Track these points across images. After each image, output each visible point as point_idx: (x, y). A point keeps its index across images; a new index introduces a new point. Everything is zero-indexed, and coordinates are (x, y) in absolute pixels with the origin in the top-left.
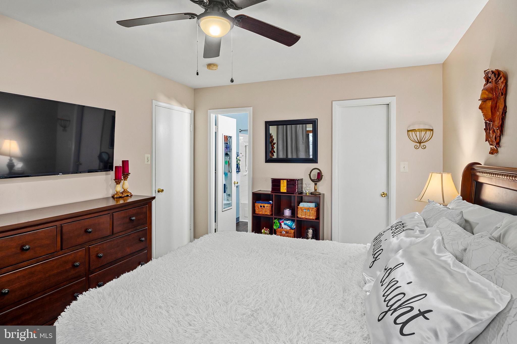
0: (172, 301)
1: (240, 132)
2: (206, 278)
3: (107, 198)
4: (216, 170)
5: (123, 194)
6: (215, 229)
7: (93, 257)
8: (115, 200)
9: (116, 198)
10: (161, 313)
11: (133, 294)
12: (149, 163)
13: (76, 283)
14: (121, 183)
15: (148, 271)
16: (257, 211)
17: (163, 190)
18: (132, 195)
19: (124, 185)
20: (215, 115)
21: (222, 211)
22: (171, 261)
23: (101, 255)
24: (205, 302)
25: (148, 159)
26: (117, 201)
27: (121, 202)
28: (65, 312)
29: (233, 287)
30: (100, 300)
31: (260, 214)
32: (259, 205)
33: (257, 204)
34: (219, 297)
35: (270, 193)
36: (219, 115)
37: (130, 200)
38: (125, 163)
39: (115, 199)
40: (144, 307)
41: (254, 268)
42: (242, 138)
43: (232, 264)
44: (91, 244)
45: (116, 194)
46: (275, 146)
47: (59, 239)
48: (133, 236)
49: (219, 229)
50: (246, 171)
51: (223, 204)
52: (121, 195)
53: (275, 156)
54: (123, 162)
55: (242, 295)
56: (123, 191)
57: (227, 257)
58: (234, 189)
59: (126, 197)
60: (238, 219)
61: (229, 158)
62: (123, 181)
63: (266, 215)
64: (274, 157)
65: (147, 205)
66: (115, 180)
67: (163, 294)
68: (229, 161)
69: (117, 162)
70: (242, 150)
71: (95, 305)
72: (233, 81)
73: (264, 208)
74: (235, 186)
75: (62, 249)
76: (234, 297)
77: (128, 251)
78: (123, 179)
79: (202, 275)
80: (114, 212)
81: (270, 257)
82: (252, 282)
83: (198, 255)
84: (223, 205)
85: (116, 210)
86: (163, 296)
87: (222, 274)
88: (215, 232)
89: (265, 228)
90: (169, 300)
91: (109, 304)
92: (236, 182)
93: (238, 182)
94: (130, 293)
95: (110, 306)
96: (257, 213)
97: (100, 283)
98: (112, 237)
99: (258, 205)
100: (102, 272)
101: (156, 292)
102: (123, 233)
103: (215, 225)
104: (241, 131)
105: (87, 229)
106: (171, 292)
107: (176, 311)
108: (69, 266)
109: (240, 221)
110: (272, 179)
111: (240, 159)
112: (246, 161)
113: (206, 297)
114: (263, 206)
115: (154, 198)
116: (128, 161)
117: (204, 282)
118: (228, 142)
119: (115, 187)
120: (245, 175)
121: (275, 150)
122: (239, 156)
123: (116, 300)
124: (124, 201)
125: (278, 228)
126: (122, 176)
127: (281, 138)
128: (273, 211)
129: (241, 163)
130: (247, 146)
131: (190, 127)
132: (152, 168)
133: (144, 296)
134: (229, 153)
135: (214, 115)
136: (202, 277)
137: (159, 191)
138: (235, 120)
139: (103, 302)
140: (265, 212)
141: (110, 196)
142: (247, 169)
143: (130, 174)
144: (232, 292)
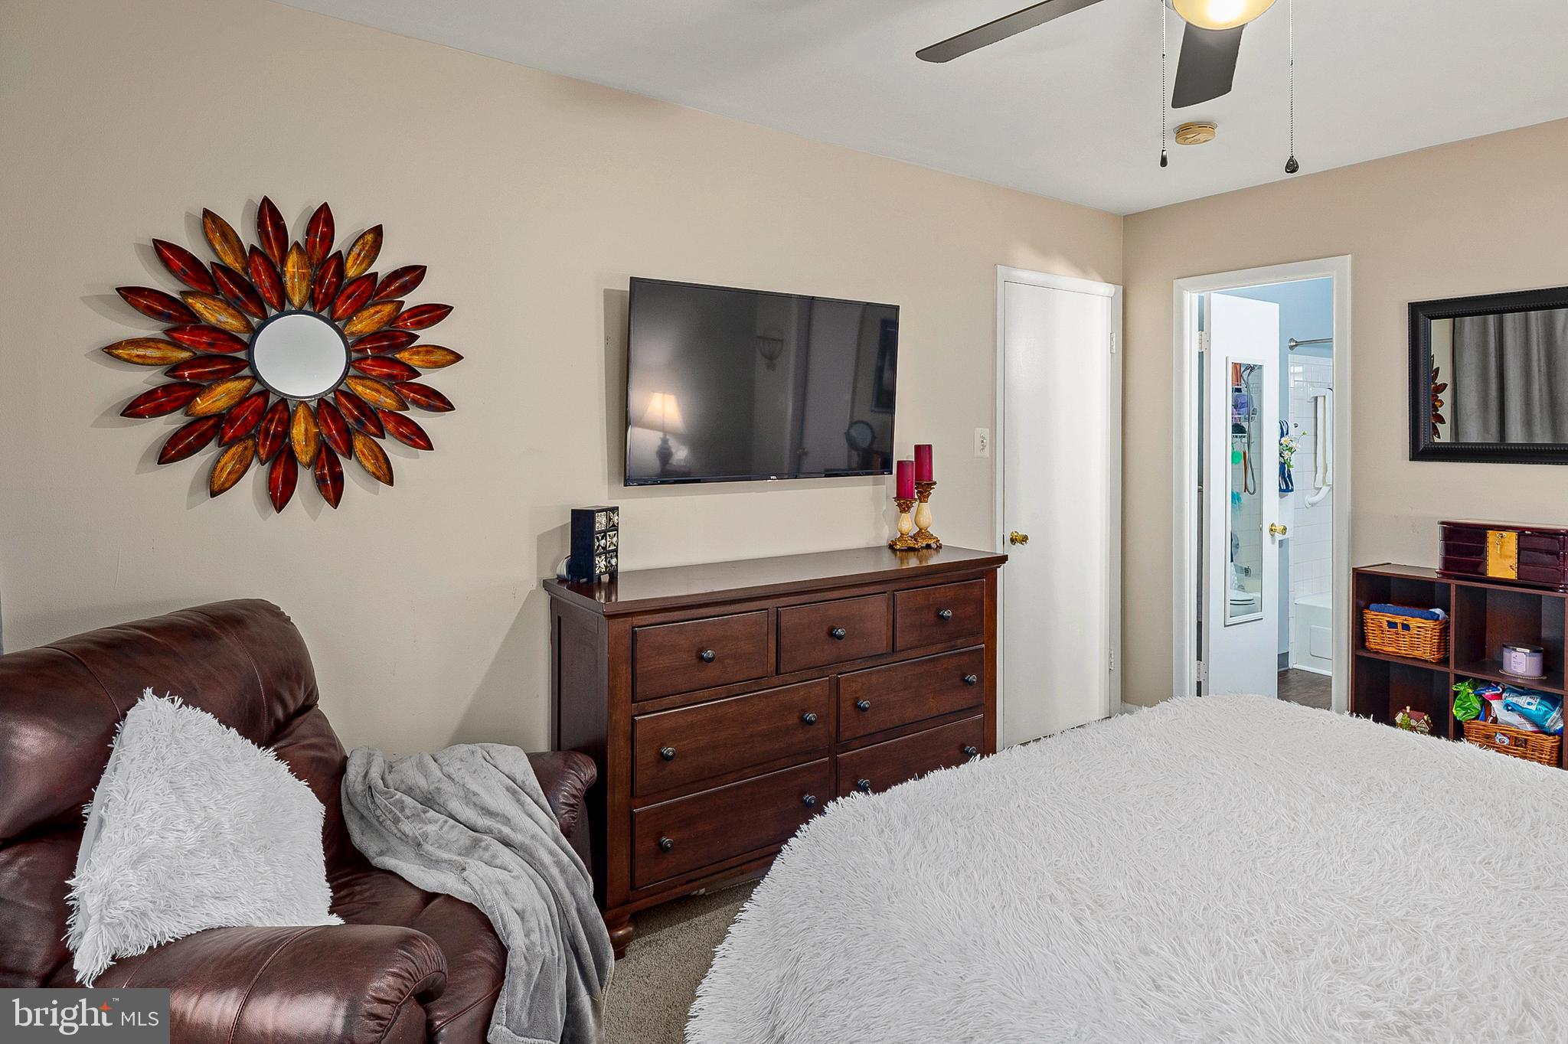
0: (1086, 891)
1: (1291, 347)
2: (1196, 845)
3: (876, 550)
4: (1200, 483)
5: (916, 540)
6: (1199, 684)
7: (846, 707)
8: (896, 555)
9: (900, 550)
10: (1056, 917)
11: (969, 836)
12: (987, 452)
13: (806, 767)
14: (913, 510)
15: (1004, 777)
16: (1374, 641)
17: (1025, 539)
18: (940, 547)
19: (920, 516)
20: (1199, 296)
21: (1225, 626)
22: (1070, 762)
23: (865, 704)
24: (1201, 926)
25: (982, 442)
26: (902, 560)
27: (913, 563)
28: (797, 837)
29: (1305, 902)
30: (883, 831)
31: (1388, 654)
32: (1385, 619)
33: (1373, 613)
34: (1254, 922)
35: (1435, 576)
36: (1212, 294)
37: (935, 560)
38: (923, 453)
39: (898, 553)
40: (1002, 882)
41: (1388, 851)
42: (1299, 369)
43: (1294, 820)
44: (844, 669)
45: (899, 540)
46: (1445, 396)
47: (772, 645)
48: (945, 666)
49: (1213, 684)
50: (1316, 489)
51: (1229, 602)
52: (911, 543)
53: (1445, 435)
54: (918, 448)
55: (1350, 942)
56: (918, 533)
57: (1270, 788)
58: (1270, 550)
59: (925, 551)
60: (1283, 658)
61: (1245, 440)
62: (917, 503)
63: (1415, 659)
64: (1437, 440)
65: (983, 578)
66: (898, 498)
67: (1057, 861)
68: (1245, 453)
69: (903, 451)
70: (1299, 415)
71: (869, 841)
72: (1298, 167)
73: (1406, 632)
74: (1273, 542)
75: (778, 673)
76: (1315, 941)
77: (934, 705)
78: (916, 497)
79: (1180, 829)
80: (898, 588)
81: (1457, 825)
82: (1386, 902)
83: (1158, 760)
84: (1228, 605)
85: (902, 585)
86: (1056, 865)
87: (1258, 846)
88: (1199, 694)
89: (1408, 708)
90: (1076, 882)
91: (906, 849)
92: (1279, 527)
93: (1285, 529)
94: (960, 831)
95: (908, 854)
96: (1373, 646)
97: (863, 782)
98: (890, 660)
99: (1378, 618)
100: (869, 750)
101: (1035, 847)
102: (920, 652)
103: (1199, 669)
104: (1295, 345)
105: (833, 628)
106: (1082, 862)
107: (1104, 928)
108: (792, 720)
109: (1290, 666)
110: (1443, 523)
111: (1291, 445)
112: (1316, 454)
113: (1204, 909)
114: (1399, 626)
115: (1003, 559)
116: (930, 447)
117: (1189, 855)
118: (1243, 386)
119: (897, 520)
120: (1312, 505)
121: (1445, 411)
122: (1287, 434)
123: (923, 842)
124: (921, 562)
125: (1474, 719)
126: (916, 488)
127: (1473, 366)
128: (1447, 650)
129: (1293, 460)
130: (1320, 401)
131: (1112, 339)
132: (996, 468)
133: (1000, 851)
134: (1245, 425)
135: (1196, 297)
136: (1181, 837)
137: (1013, 541)
138: (1274, 308)
139: (891, 839)
140: (1412, 646)
141: (884, 543)
142: (1319, 484)
143: (935, 483)
144: (1307, 919)
